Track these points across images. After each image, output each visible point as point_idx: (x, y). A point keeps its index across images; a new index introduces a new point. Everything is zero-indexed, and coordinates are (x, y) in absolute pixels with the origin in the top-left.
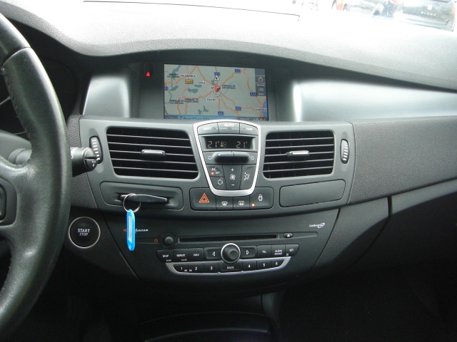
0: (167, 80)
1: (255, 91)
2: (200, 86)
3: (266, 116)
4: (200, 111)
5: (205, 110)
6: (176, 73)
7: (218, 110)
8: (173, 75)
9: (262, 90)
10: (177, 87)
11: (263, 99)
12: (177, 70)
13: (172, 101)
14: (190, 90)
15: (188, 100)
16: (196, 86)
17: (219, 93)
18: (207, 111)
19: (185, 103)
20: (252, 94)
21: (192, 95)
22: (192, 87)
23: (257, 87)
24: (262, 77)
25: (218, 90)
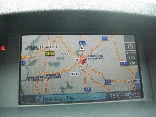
0: (25, 53)
1: (125, 60)
2: (62, 59)
3: (140, 89)
4: (62, 89)
5: (69, 87)
6: (35, 44)
7: (84, 86)
8: (32, 48)
9: (133, 58)
10: (35, 61)
11: (134, 68)
12: (36, 41)
13: (30, 78)
14: (50, 64)
15: (49, 76)
16: (58, 58)
17: (85, 65)
18: (71, 88)
19: (45, 80)
20: (122, 64)
21: (52, 70)
22: (53, 60)
23: (128, 56)
24: (131, 44)
25: (84, 61)
